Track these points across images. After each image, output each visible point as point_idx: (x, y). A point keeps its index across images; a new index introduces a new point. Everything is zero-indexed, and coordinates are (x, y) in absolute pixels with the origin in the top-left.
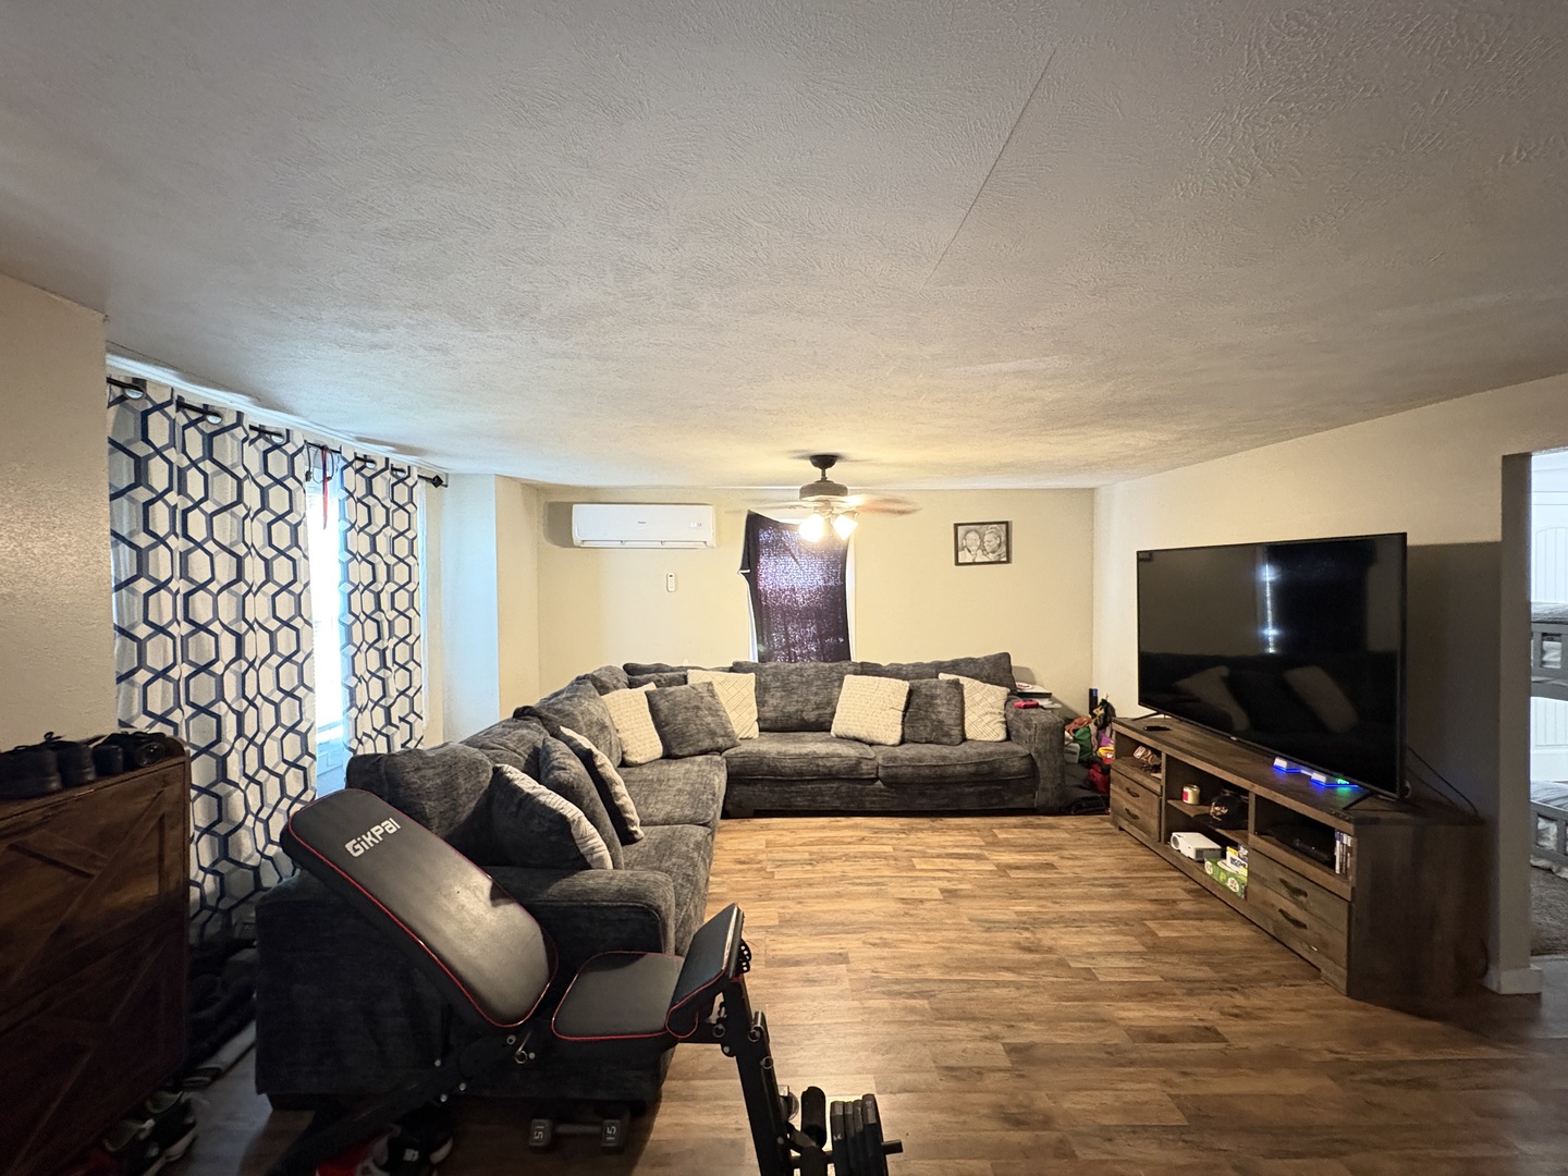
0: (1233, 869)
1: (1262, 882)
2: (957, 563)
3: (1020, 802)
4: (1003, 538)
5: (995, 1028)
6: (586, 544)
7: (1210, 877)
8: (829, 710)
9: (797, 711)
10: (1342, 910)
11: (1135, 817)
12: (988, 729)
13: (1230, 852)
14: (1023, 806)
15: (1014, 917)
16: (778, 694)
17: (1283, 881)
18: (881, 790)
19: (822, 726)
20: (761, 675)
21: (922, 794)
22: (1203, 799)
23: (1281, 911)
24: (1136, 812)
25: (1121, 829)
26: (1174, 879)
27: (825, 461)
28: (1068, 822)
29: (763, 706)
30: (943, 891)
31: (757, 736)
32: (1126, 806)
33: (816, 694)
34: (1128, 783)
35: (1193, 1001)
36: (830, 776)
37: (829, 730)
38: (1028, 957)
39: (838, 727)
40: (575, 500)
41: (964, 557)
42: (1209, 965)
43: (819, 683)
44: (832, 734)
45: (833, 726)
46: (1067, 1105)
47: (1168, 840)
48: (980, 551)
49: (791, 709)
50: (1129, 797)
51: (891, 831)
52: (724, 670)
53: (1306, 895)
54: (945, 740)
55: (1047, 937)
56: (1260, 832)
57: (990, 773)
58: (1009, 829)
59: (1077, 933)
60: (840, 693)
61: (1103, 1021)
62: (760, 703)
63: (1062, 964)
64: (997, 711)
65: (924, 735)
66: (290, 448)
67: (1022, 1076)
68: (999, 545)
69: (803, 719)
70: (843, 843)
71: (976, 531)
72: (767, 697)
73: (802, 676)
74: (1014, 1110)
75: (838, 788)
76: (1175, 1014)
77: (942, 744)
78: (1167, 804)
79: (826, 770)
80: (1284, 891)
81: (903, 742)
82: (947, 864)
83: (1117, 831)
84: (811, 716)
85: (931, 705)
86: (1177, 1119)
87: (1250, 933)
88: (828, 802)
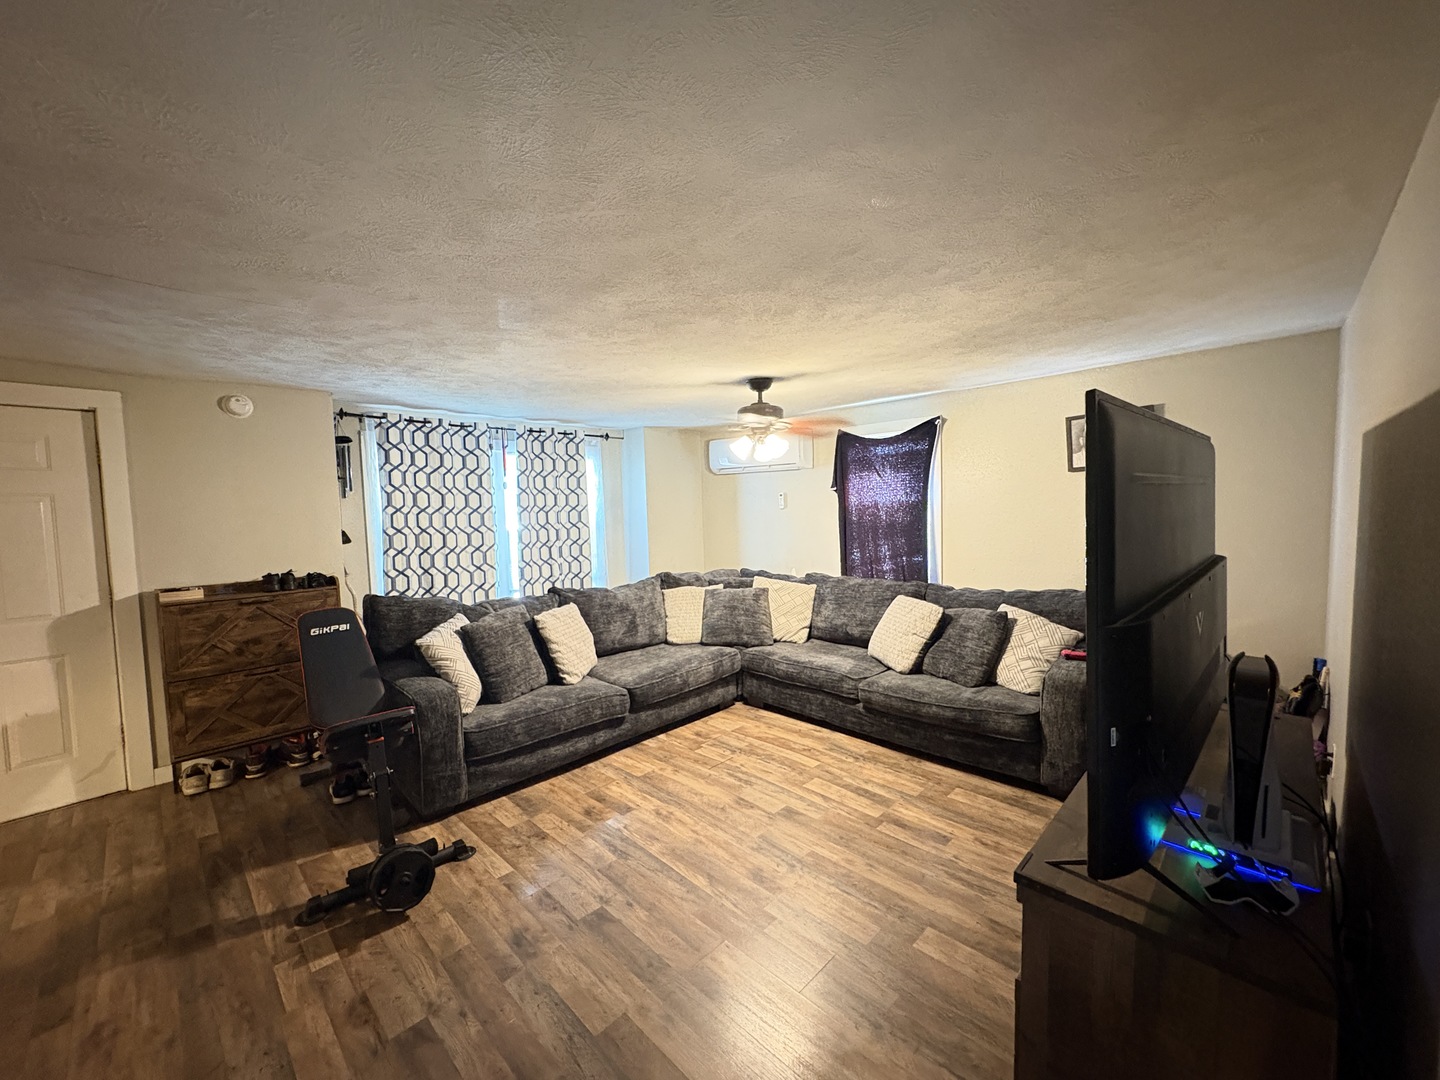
6: (722, 472)
8: (869, 629)
9: (844, 624)
14: (1026, 778)
16: (831, 606)
18: (860, 713)
19: (861, 642)
20: (820, 588)
21: (899, 729)
27: (760, 384)
29: (817, 615)
31: (802, 642)
36: (815, 687)
37: (865, 647)
39: (873, 647)
43: (870, 600)
44: (867, 652)
45: (869, 644)
52: (792, 579)
54: (960, 678)
60: (885, 612)
65: (942, 669)
66: (476, 433)
69: (847, 633)
72: (821, 608)
73: (857, 592)
75: (823, 700)
79: (811, 681)
81: (910, 670)
85: (961, 637)
88: (815, 712)
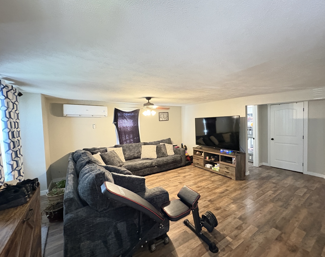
0: (217, 168)
1: (222, 168)
2: (160, 121)
3: (179, 165)
4: (167, 116)
5: (204, 199)
6: (68, 116)
7: (213, 170)
8: (140, 154)
9: (133, 154)
10: (234, 169)
11: (199, 164)
12: (171, 153)
13: (215, 165)
14: (180, 166)
15: (192, 183)
16: (128, 151)
17: (226, 167)
18: (157, 168)
19: (139, 157)
20: (123, 148)
21: (164, 167)
22: (209, 158)
23: (225, 172)
24: (198, 163)
25: (195, 166)
26: (207, 172)
27: (149, 98)
28: (187, 167)
29: (125, 155)
30: (179, 183)
31: (125, 162)
32: (196, 162)
33: (137, 150)
34: (197, 158)
35: (222, 187)
36: (147, 167)
37: (140, 158)
38: (199, 188)
39: (142, 157)
40: (63, 103)
41: (161, 119)
42: (220, 182)
43: (137, 148)
44: (141, 158)
45: (141, 157)
46: (221, 205)
47: (205, 166)
48: (163, 118)
49: (132, 154)
50: (197, 160)
51: (160, 176)
52: (113, 147)
53: (229, 168)
54: (165, 156)
55: (199, 184)
56: (221, 161)
57: (175, 161)
58: (179, 170)
59: (202, 183)
60: (141, 149)
61: (215, 193)
62: (124, 154)
63: (204, 188)
64: (172, 149)
65: (161, 156)
67: (213, 204)
68: (167, 117)
69: (134, 156)
70: (154, 180)
71: (163, 114)
72: (126, 153)
73: (133, 147)
74: (216, 208)
75: (148, 169)
76: (222, 189)
77: (164, 157)
78: (204, 160)
79: (146, 166)
80: (226, 169)
81: (157, 158)
82: (175, 178)
83: (195, 167)
84: (136, 155)
85: (161, 149)
86: (232, 201)
87: (221, 176)
88: (146, 173)
